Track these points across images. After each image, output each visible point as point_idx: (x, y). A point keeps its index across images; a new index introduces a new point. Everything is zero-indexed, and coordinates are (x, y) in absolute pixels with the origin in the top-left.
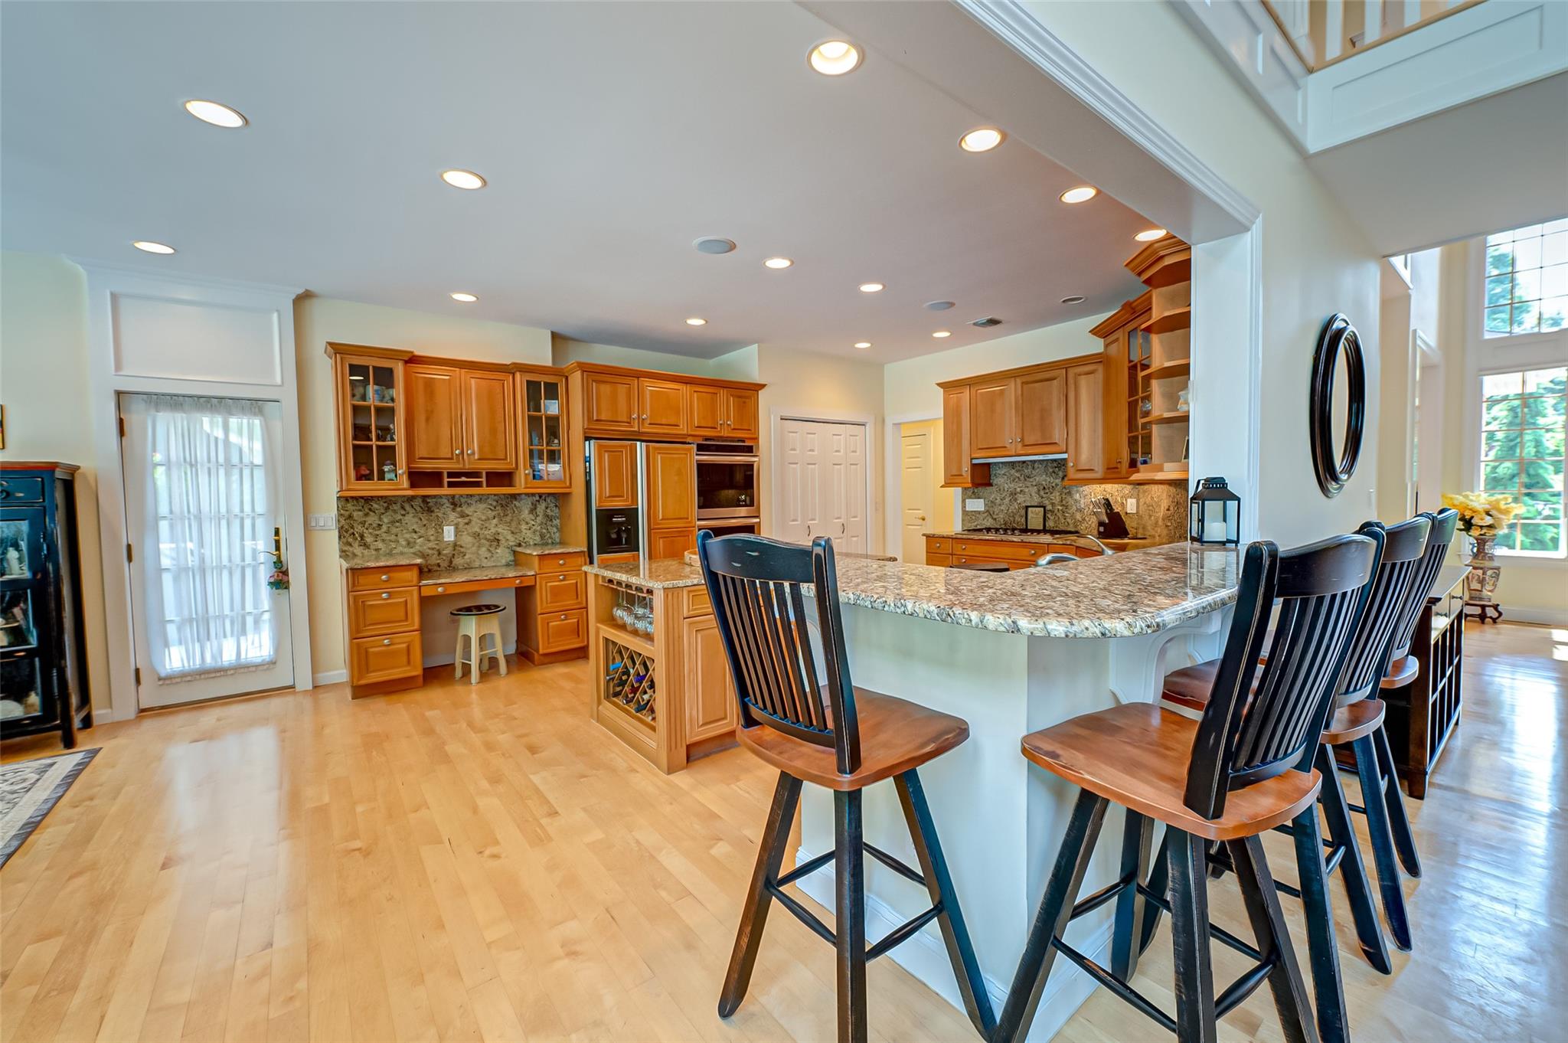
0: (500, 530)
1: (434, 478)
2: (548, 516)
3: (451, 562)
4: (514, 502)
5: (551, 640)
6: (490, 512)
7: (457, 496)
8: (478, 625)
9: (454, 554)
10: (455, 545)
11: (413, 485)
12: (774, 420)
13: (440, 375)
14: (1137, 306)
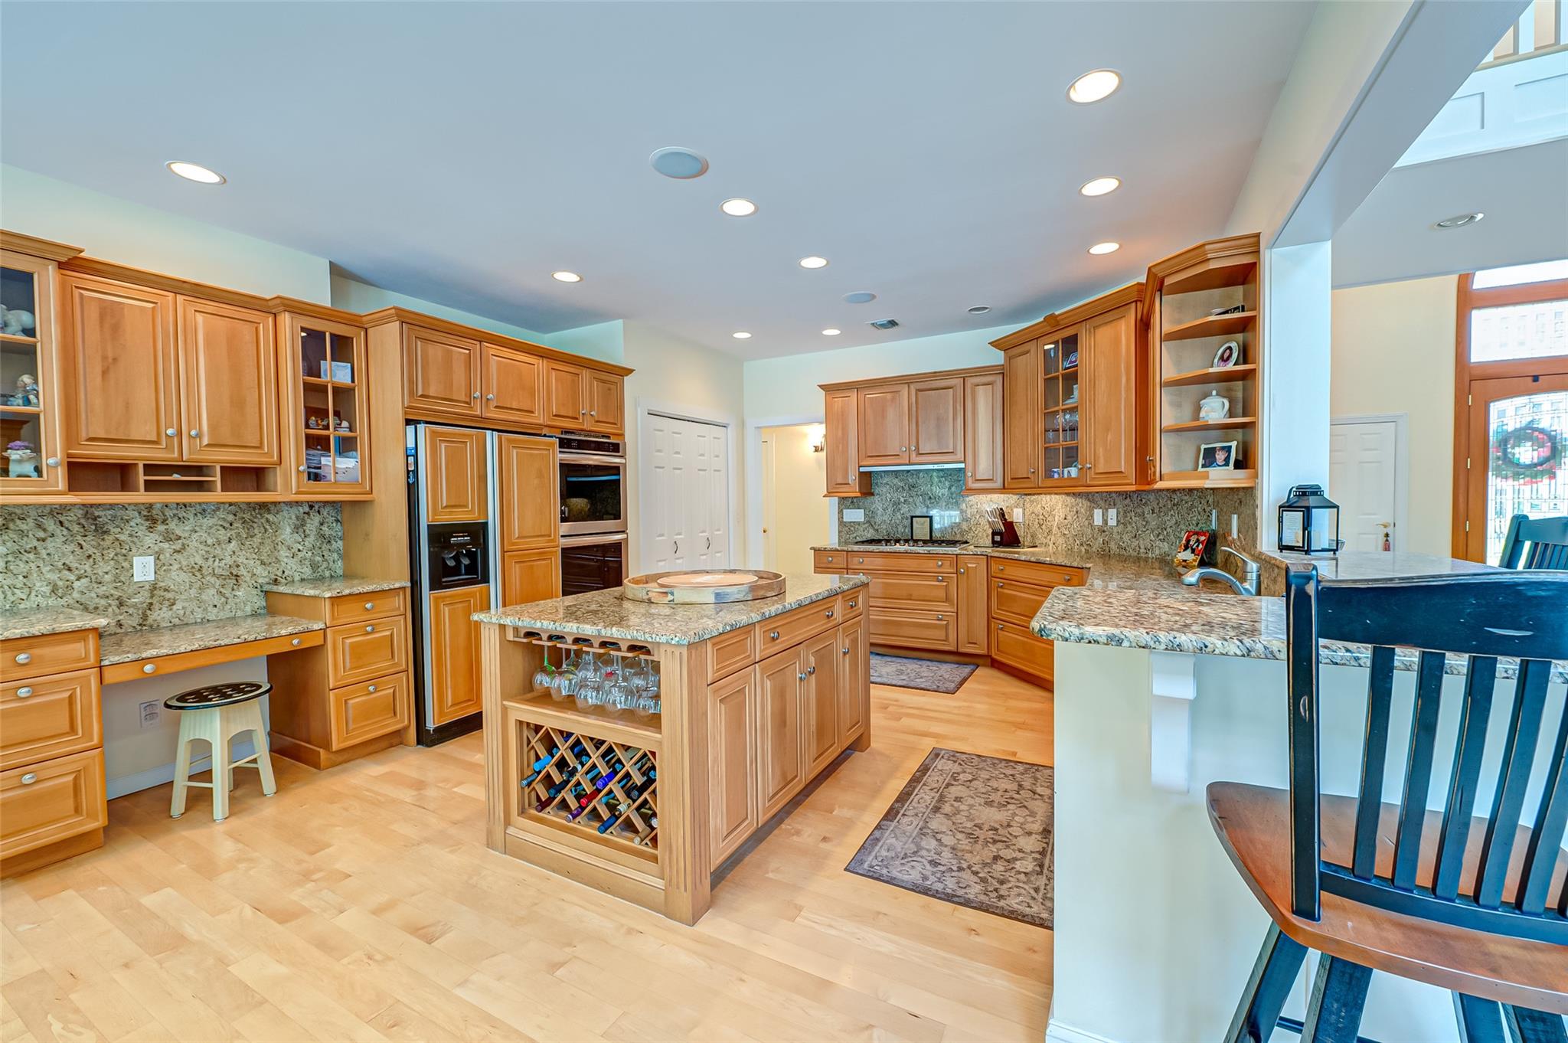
0: (240, 560)
1: (119, 474)
2: (323, 536)
3: (145, 617)
4: (266, 516)
5: (351, 727)
6: (223, 531)
7: (159, 506)
8: (225, 720)
9: (151, 604)
10: (154, 587)
11: (73, 486)
12: (641, 413)
13: (131, 299)
14: (1063, 319)
